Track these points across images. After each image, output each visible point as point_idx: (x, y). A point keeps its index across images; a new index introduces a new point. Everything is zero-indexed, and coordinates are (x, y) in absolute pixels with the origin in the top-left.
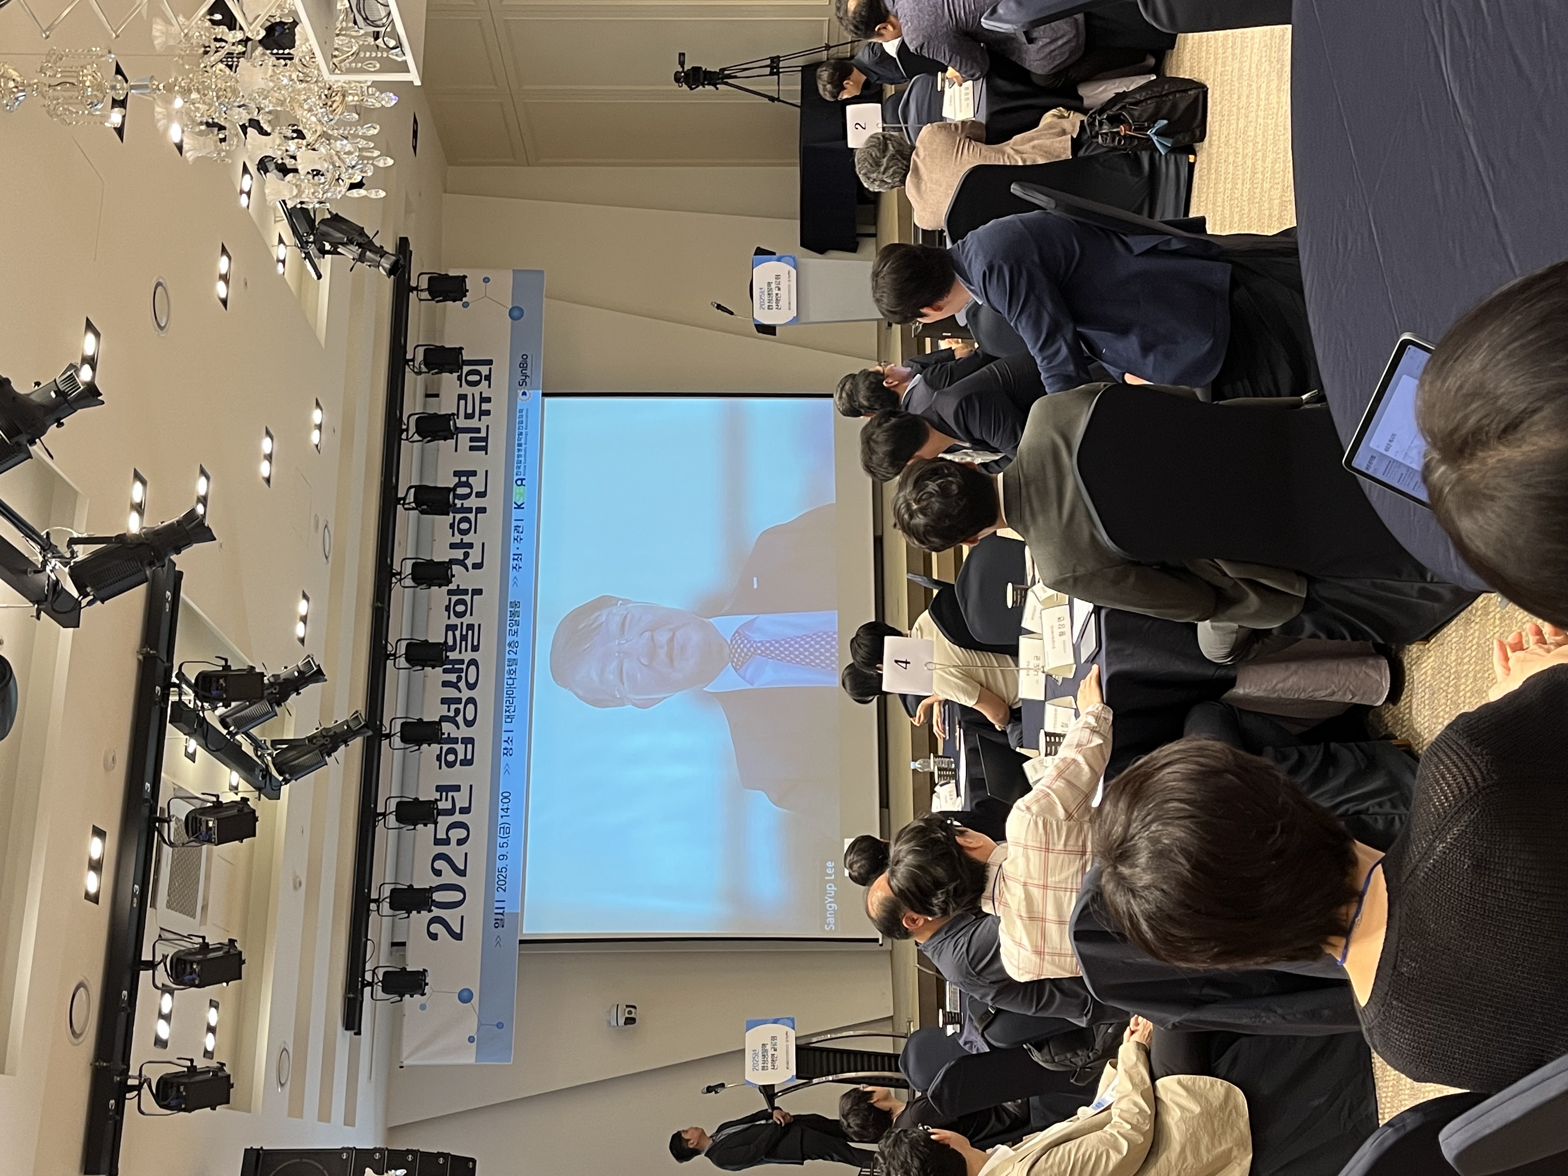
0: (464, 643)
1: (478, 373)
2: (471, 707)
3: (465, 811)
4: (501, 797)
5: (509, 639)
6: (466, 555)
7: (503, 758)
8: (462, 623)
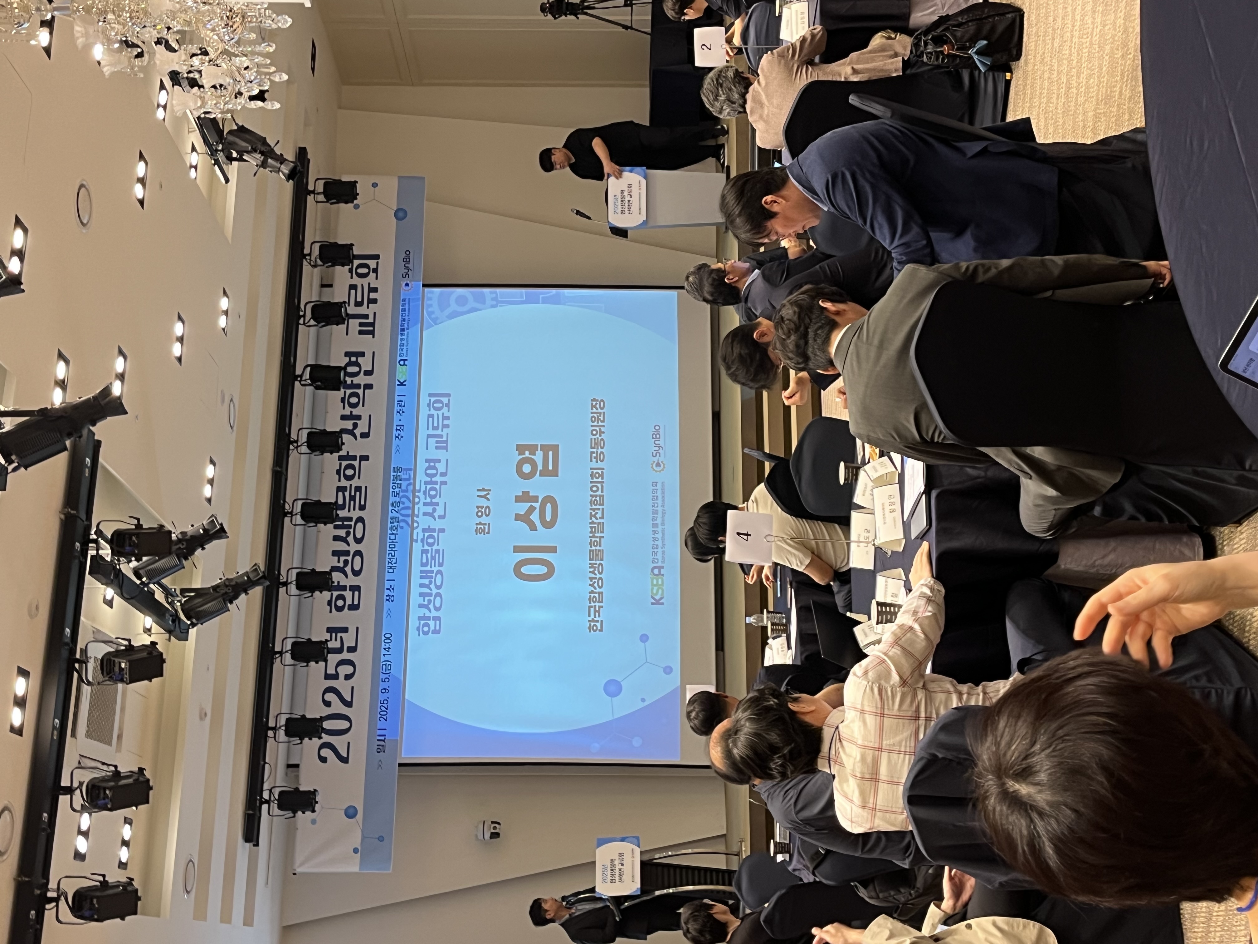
0: (352, 503)
1: (366, 266)
2: (358, 559)
3: (352, 649)
4: (384, 638)
5: (392, 499)
6: (355, 426)
7: (386, 604)
8: (351, 485)
